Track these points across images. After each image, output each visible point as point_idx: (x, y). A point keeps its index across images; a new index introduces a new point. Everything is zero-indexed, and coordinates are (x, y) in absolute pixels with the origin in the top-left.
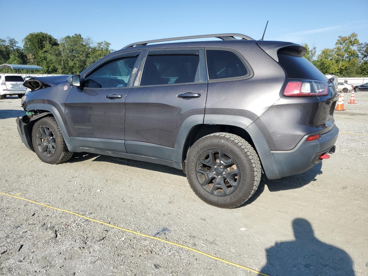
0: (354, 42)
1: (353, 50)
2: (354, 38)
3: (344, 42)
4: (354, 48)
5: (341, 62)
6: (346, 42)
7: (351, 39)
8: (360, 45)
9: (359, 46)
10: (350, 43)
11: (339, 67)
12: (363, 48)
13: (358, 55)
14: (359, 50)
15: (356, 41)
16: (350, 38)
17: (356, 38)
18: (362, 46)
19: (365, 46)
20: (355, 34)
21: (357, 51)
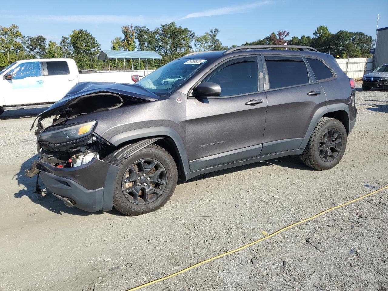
0: (16, 34)
1: (17, 42)
2: (15, 30)
3: (6, 33)
4: (18, 40)
5: (8, 54)
6: (8, 33)
7: (13, 31)
8: (23, 37)
9: (23, 39)
10: (12, 35)
11: (9, 60)
12: (27, 41)
13: (24, 48)
14: (24, 43)
15: (18, 32)
16: (11, 29)
17: (17, 30)
18: (25, 39)
19: (29, 39)
20: (15, 25)
21: (23, 44)
